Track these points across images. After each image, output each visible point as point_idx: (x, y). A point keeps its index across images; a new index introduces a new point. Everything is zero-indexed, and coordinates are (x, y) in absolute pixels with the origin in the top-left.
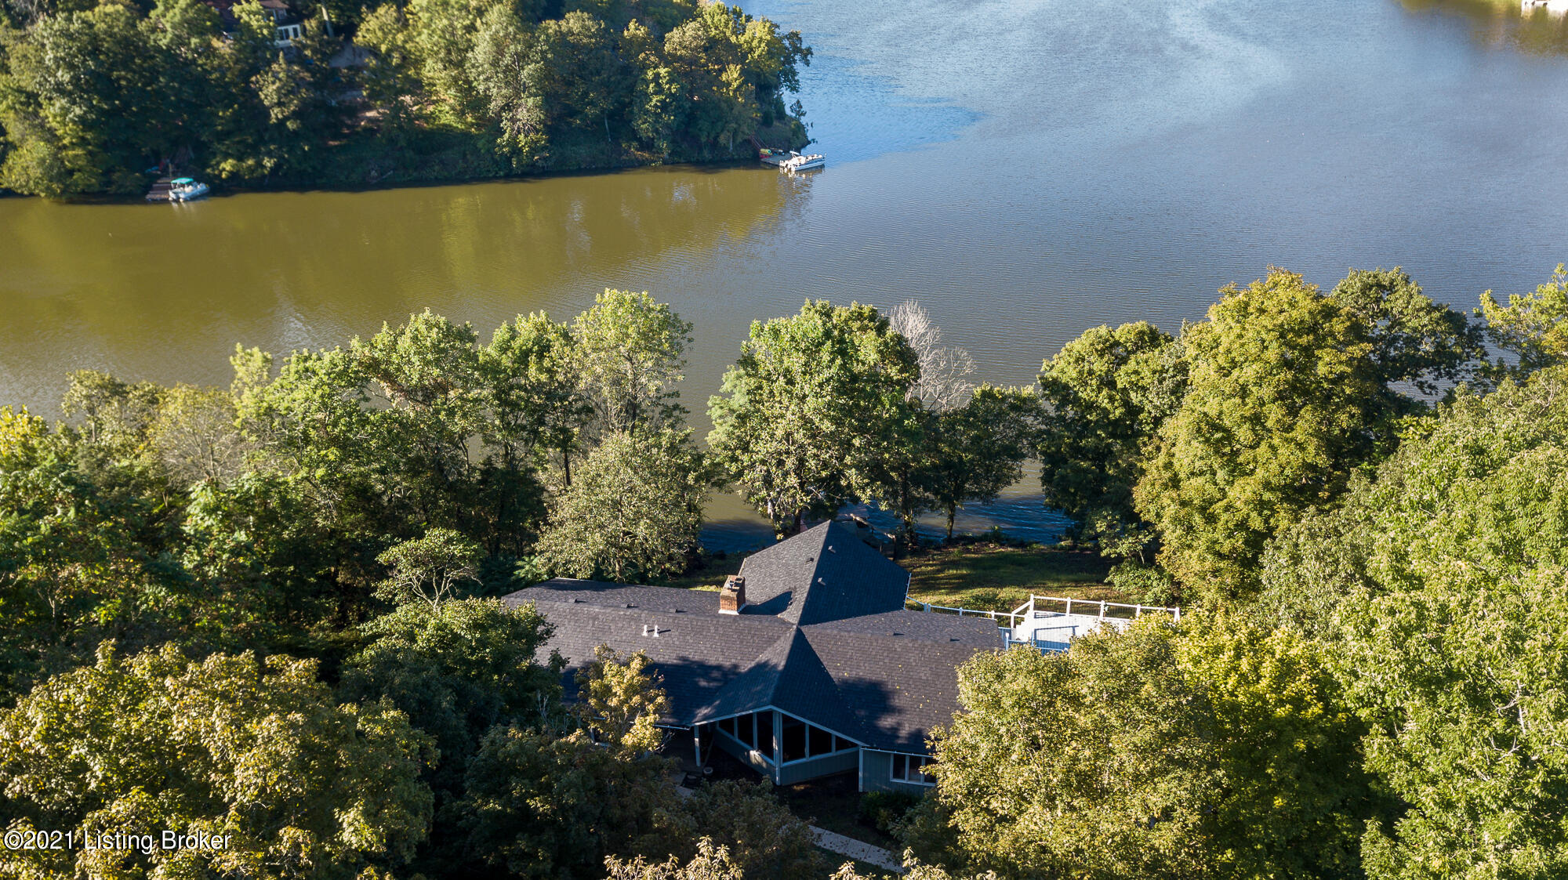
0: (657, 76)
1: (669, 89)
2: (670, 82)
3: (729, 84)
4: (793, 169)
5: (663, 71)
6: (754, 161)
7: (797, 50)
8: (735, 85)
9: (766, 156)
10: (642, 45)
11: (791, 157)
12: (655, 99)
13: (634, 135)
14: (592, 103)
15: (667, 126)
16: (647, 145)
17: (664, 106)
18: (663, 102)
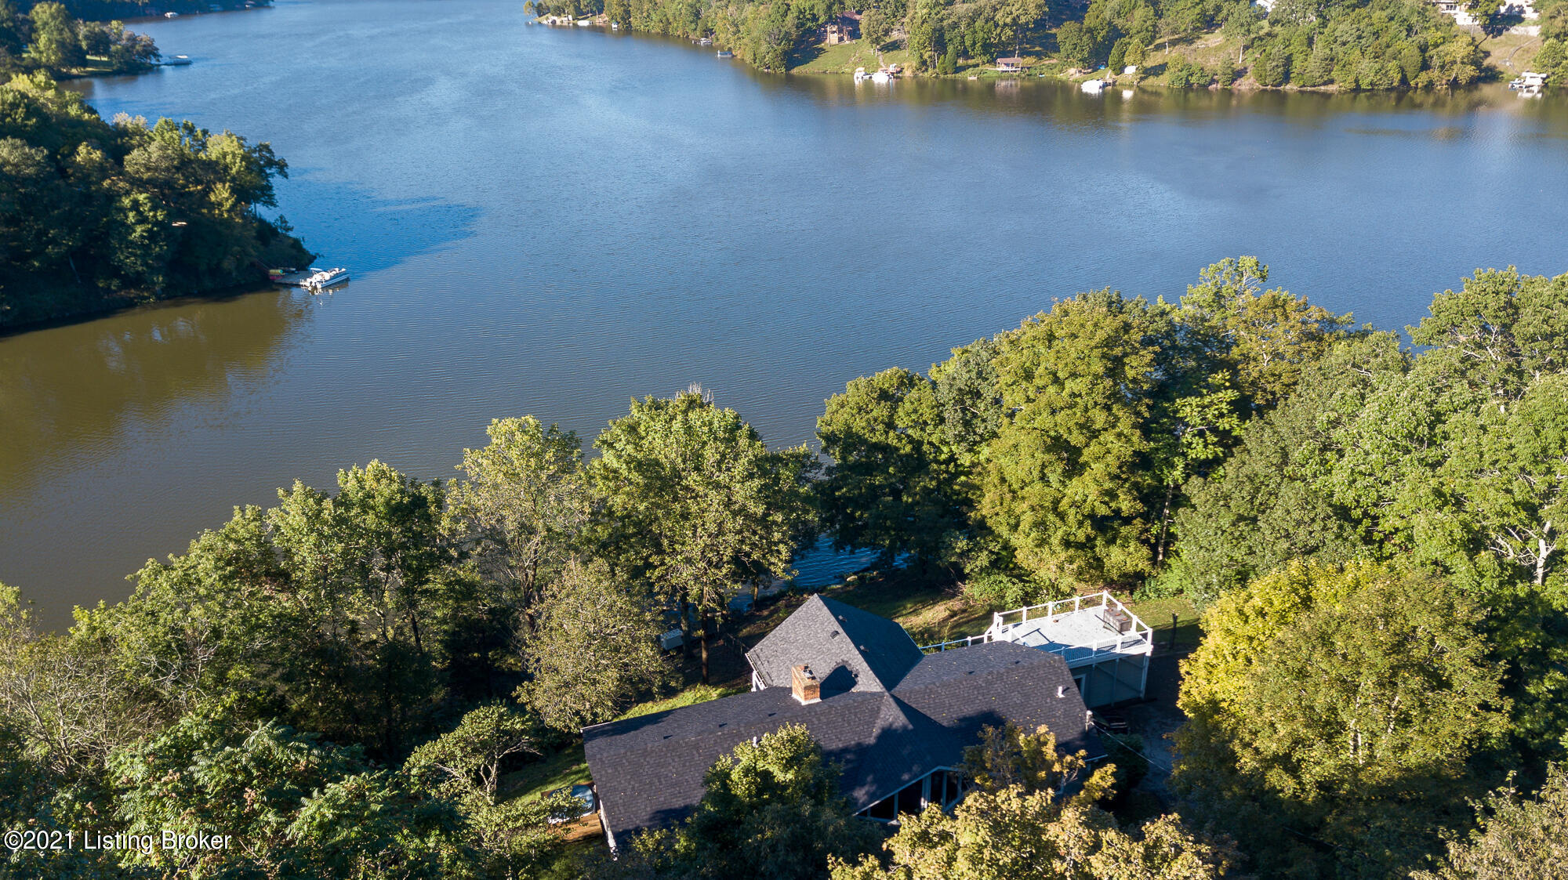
0: (136, 205)
1: (155, 216)
2: (154, 208)
3: (220, 204)
4: (319, 286)
5: (141, 197)
6: (267, 284)
7: (271, 163)
8: (228, 205)
9: (278, 276)
10: (102, 171)
11: (311, 275)
12: (139, 229)
13: (115, 272)
14: (53, 241)
15: (159, 257)
16: (135, 281)
17: (152, 236)
18: (149, 231)
